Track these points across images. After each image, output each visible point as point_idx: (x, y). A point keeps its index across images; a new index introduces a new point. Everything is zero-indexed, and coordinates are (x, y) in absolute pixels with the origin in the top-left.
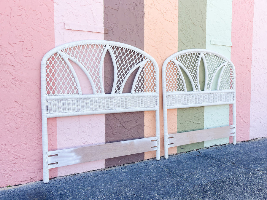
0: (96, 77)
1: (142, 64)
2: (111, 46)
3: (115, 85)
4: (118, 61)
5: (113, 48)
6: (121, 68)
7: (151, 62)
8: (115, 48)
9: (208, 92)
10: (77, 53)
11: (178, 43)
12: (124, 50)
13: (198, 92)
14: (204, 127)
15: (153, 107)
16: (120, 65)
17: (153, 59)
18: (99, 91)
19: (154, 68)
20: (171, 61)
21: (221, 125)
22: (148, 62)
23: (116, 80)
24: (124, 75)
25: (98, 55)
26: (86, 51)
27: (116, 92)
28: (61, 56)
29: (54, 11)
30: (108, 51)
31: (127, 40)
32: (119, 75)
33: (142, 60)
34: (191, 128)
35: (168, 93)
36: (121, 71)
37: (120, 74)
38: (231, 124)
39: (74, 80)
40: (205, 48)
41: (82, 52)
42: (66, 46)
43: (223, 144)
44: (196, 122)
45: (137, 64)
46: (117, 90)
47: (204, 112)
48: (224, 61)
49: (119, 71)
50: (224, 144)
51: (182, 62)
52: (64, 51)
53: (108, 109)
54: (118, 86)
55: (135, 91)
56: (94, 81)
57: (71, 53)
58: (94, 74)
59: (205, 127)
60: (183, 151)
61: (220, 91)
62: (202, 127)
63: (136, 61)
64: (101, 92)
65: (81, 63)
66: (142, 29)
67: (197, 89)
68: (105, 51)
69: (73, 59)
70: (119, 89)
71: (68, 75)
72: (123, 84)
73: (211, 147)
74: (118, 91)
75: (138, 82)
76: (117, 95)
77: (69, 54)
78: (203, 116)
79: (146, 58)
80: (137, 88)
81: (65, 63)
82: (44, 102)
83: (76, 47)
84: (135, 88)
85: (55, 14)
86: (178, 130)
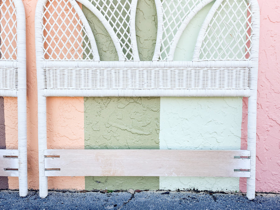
14: (158, 143)
21: (212, 144)
34: (122, 143)
35: (48, 63)
38: (244, 147)
43: (220, 190)
44: (134, 131)
47: (158, 111)
50: (223, 193)
59: (162, 145)
60: (100, 187)
61: (203, 64)
62: (154, 144)
67: (129, 56)
73: (179, 190)
78: (158, 119)
86: (89, 143)
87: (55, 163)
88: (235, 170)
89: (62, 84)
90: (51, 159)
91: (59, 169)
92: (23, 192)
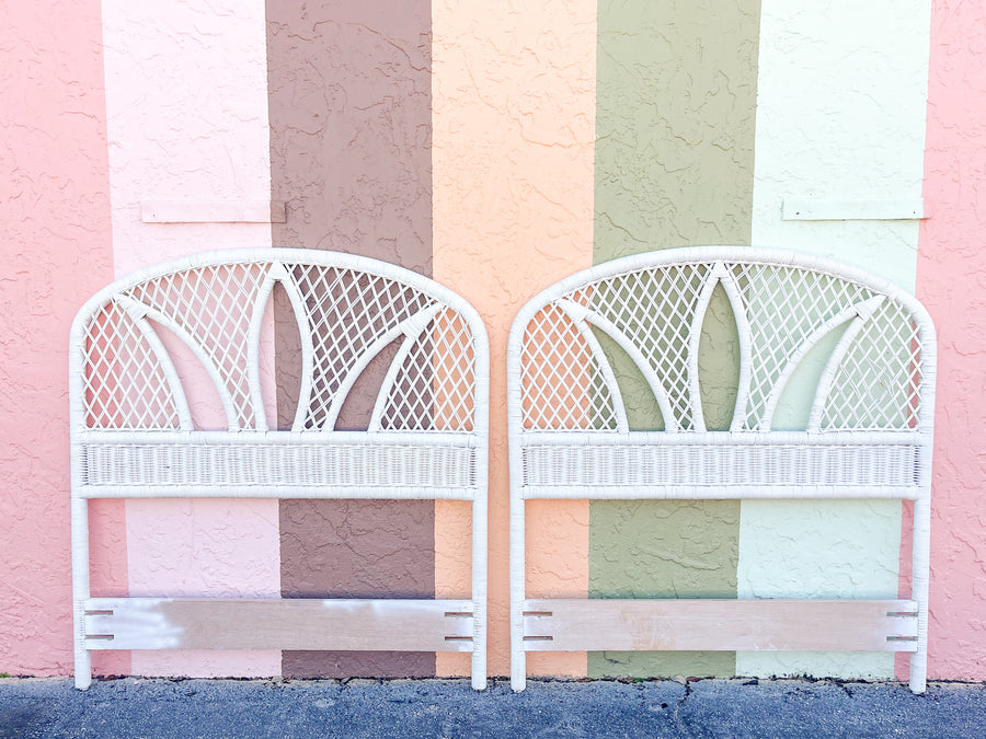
0: (236, 376)
1: (413, 326)
2: (291, 266)
3: (304, 402)
4: (317, 317)
5: (297, 273)
6: (329, 343)
7: (451, 313)
8: (305, 273)
9: (751, 436)
10: (173, 297)
11: (596, 232)
12: (339, 276)
13: (687, 436)
14: (735, 586)
15: (457, 485)
16: (323, 330)
17: (459, 304)
18: (248, 422)
19: (464, 340)
20: (547, 308)
21: (844, 588)
22: (438, 315)
23: (308, 383)
24: (338, 365)
25: (243, 300)
26: (202, 291)
27: (309, 425)
28: (122, 310)
29: (111, 170)
30: (278, 284)
31: (360, 236)
32: (319, 365)
33: (414, 310)
34: (664, 586)
35: (532, 436)
36: (327, 353)
37: (325, 365)
38: (906, 593)
39: (166, 384)
40: (746, 243)
41: (188, 294)
42: (141, 276)
43: (857, 677)
44: (688, 562)
45: (394, 323)
46: (314, 420)
47: (736, 523)
48: (858, 293)
49: (320, 353)
50: (863, 681)
51: (604, 309)
52: (131, 294)
53: (276, 483)
54: (314, 406)
55: (384, 424)
56: (231, 388)
57: (153, 300)
58: (227, 366)
59: (742, 589)
60: (619, 672)
61: (828, 437)
62: (727, 589)
63: (388, 314)
64: (253, 426)
65: (186, 328)
66: (427, 192)
67: (685, 424)
68: (268, 285)
69: (161, 318)
70: (317, 417)
71: (147, 369)
72: (338, 399)
73: (774, 678)
74: (316, 424)
75: (398, 389)
76: (313, 435)
77: (146, 302)
78: (735, 539)
79: (429, 302)
80: (391, 411)
81: (138, 331)
82: (76, 451)
83: (184, 273)
84: (385, 413)
85: (112, 179)
87: (543, 625)
88: (889, 639)
89: (557, 478)
90: (536, 618)
91: (551, 638)
92: (480, 682)
